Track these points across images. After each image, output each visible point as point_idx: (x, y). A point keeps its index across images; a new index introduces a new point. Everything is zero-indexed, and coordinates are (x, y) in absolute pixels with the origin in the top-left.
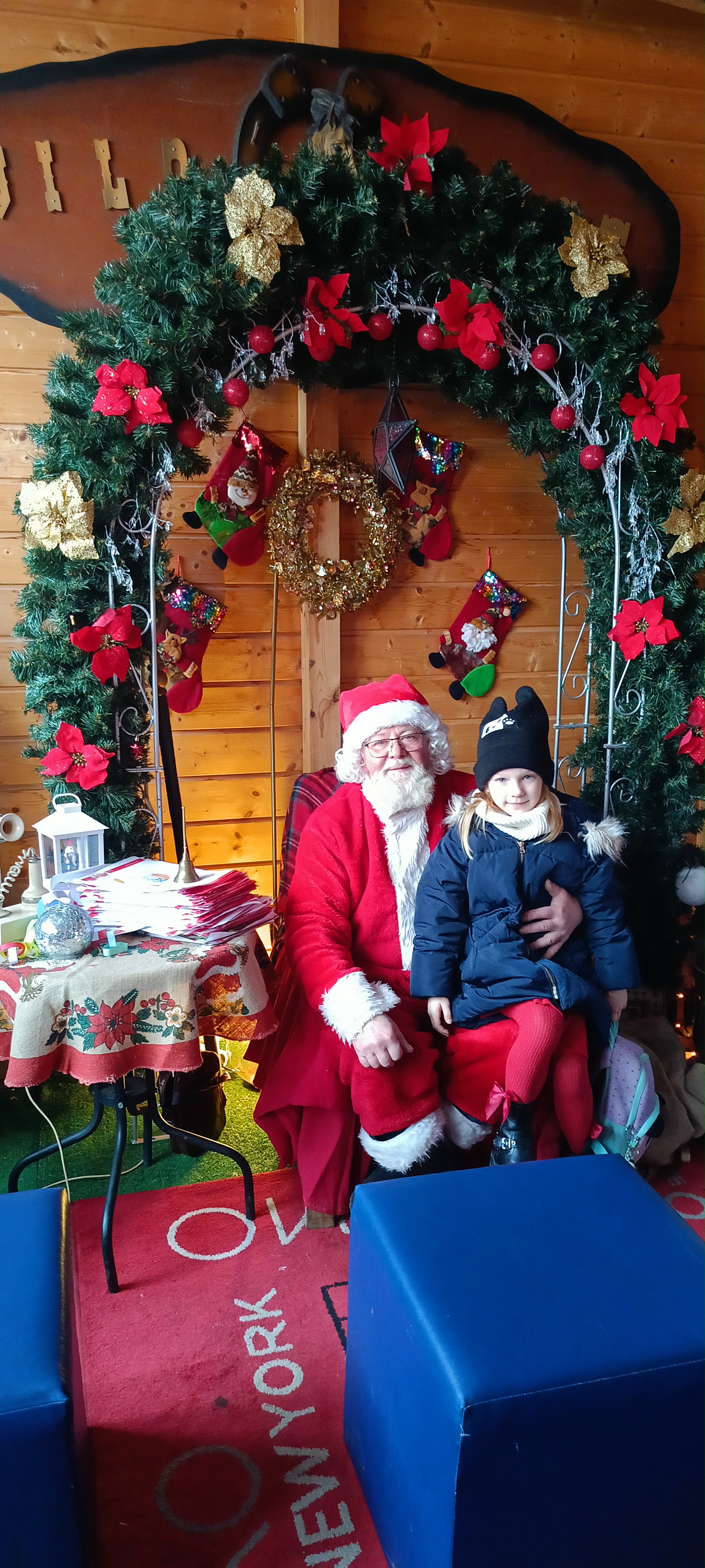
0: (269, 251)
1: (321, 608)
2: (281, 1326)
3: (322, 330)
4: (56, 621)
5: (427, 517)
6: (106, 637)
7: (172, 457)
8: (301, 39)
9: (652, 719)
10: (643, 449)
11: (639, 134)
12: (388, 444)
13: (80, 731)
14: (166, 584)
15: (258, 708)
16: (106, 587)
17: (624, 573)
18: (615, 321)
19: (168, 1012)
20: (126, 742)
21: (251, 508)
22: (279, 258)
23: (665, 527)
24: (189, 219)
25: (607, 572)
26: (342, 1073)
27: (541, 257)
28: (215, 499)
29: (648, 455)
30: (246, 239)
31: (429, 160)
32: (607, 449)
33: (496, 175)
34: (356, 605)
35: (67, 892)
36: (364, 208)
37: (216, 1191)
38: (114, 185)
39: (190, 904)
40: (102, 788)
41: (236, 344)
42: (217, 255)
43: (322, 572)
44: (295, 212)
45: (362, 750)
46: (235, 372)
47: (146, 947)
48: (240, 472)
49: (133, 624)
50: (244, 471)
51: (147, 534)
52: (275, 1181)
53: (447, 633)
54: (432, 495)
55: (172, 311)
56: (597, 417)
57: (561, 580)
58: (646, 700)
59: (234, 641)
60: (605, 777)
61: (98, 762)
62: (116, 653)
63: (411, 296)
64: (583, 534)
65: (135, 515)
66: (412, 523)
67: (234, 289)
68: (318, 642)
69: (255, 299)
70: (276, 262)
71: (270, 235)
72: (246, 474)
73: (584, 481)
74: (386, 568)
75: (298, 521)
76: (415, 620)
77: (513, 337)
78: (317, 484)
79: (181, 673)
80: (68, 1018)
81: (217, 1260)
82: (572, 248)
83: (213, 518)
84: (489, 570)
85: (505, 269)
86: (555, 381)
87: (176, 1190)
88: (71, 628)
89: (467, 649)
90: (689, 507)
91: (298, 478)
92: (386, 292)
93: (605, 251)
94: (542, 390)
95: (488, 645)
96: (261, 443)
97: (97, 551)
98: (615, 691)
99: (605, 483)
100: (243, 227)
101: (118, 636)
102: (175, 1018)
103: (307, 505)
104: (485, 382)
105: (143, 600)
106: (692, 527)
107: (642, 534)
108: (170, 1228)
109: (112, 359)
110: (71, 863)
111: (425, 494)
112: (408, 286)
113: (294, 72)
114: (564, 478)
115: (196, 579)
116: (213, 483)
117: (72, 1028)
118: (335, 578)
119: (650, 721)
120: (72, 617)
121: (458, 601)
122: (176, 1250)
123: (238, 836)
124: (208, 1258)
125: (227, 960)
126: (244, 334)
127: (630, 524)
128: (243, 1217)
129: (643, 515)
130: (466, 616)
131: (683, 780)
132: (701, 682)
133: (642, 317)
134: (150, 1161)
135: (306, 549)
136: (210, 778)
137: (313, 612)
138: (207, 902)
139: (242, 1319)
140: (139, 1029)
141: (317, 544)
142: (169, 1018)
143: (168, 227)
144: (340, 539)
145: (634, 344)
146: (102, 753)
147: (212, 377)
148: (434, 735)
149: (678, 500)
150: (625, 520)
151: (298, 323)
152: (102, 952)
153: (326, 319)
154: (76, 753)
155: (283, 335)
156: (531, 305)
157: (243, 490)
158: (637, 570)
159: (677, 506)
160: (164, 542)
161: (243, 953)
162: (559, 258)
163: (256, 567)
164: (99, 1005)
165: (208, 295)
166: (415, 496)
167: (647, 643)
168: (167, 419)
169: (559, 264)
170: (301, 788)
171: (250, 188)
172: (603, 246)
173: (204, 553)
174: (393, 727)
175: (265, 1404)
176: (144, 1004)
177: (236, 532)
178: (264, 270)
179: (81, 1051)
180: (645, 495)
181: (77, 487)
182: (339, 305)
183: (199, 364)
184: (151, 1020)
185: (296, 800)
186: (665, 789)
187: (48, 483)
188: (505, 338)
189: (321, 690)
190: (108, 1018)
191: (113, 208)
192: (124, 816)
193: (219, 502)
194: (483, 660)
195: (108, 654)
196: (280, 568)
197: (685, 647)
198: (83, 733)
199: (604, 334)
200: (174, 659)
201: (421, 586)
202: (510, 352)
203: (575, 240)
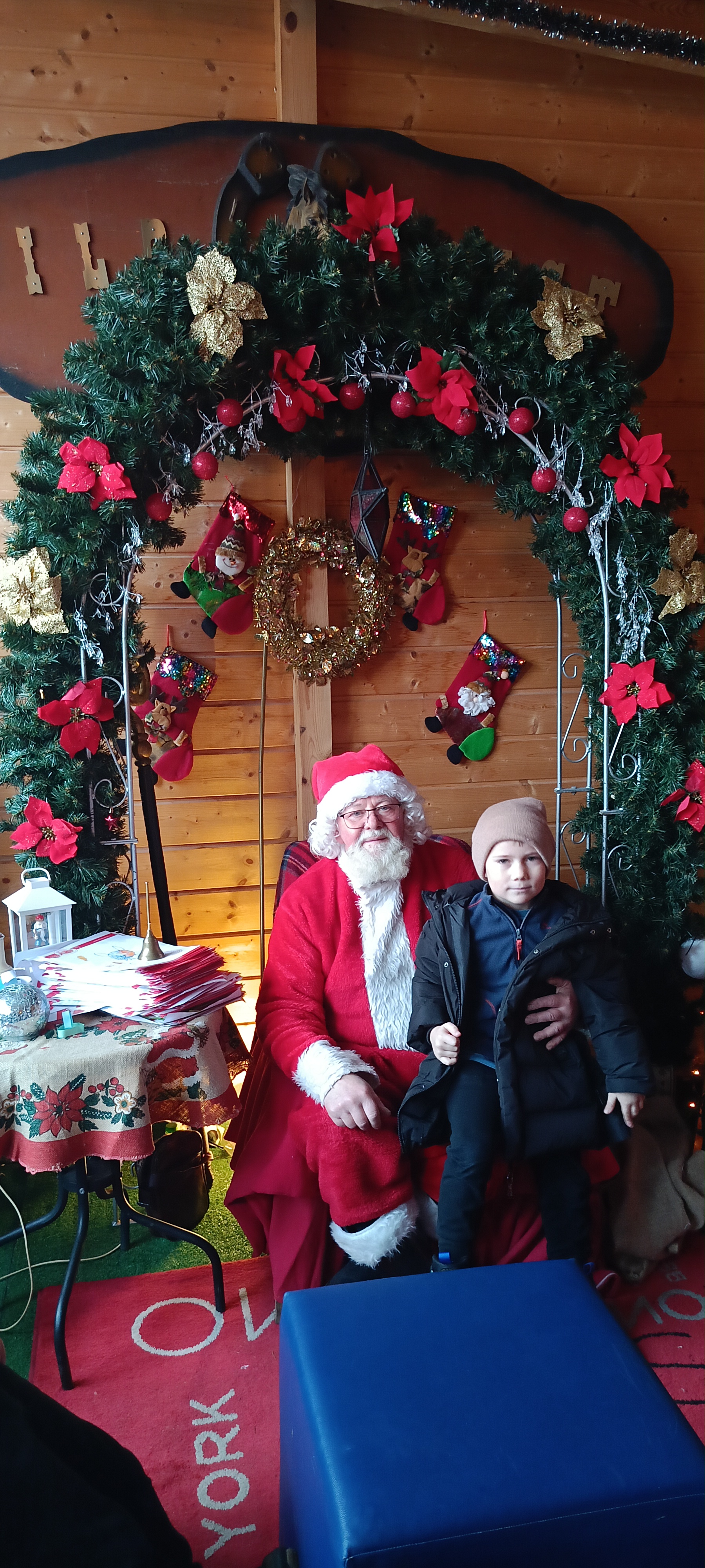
0: (231, 326)
1: (310, 675)
2: (234, 1431)
3: (288, 401)
4: (26, 695)
5: (419, 581)
6: (76, 710)
7: (140, 532)
8: (280, 119)
9: (648, 784)
10: (629, 510)
11: (630, 193)
12: (361, 513)
13: (48, 805)
14: (140, 656)
15: (251, 775)
16: (79, 660)
17: (616, 635)
18: (590, 382)
19: (117, 1098)
20: (101, 814)
21: (239, 577)
22: (241, 333)
23: (654, 587)
24: (152, 298)
25: (600, 634)
26: (309, 1160)
27: (513, 322)
28: (203, 568)
29: (635, 516)
30: (208, 315)
31: (394, 230)
32: (590, 512)
33: (467, 243)
34: (347, 672)
35: (31, 970)
36: (328, 280)
37: (190, 1279)
38: (95, 266)
39: (147, 983)
40: (75, 862)
41: (204, 418)
42: (179, 332)
43: (308, 640)
44: (257, 287)
45: (337, 820)
46: (204, 446)
47: (103, 1028)
48: (228, 542)
49: (106, 696)
50: (231, 540)
51: (117, 607)
52: (252, 1269)
53: (443, 697)
54: (424, 560)
55: (136, 388)
56: (579, 479)
57: (557, 642)
58: (642, 765)
59: (225, 709)
60: (602, 845)
61: (66, 837)
62: (86, 726)
63: (382, 365)
64: (573, 596)
65: (106, 589)
66: (404, 588)
67: (196, 365)
68: (308, 708)
69: (217, 374)
70: (239, 337)
71: (232, 310)
72: (233, 544)
73: (571, 543)
74: (377, 633)
75: (284, 589)
76: (410, 684)
77: (489, 402)
78: (303, 552)
79: (171, 741)
80: (16, 1102)
81: (179, 1356)
82: (545, 311)
83: (201, 588)
84: (486, 633)
85: (478, 334)
86: (534, 443)
87: (149, 1277)
88: (41, 702)
89: (464, 713)
90: (680, 567)
91: (283, 547)
92: (356, 362)
93: (580, 313)
94: (523, 454)
95: (486, 709)
96: (249, 513)
97: (67, 625)
98: (610, 755)
99: (591, 545)
100: (205, 304)
101: (88, 709)
102: (124, 1104)
103: (292, 573)
104: (465, 447)
105: (117, 672)
106: (683, 587)
107: (630, 596)
108: (137, 1319)
109: (78, 438)
110: (39, 938)
111: (416, 558)
112: (380, 355)
113: (271, 149)
114: (553, 540)
115: (185, 648)
116: (200, 553)
117: (19, 1113)
118: (324, 645)
119: (646, 787)
120: (41, 691)
121: (454, 665)
122: (138, 1344)
123: (232, 904)
124: (170, 1353)
125: (183, 1042)
126: (213, 408)
127: (618, 585)
128: (212, 1309)
129: (633, 576)
130: (463, 680)
131: (682, 848)
132: (699, 746)
133: (620, 377)
134: (128, 1245)
135: (295, 617)
136: (203, 846)
137: (301, 679)
138: (165, 981)
139: (195, 1422)
140: (88, 1115)
141: (306, 613)
142: (118, 1104)
143: (133, 306)
144: (329, 605)
145: (613, 406)
146: (70, 827)
147: (182, 452)
148: (409, 806)
149: (668, 560)
150: (613, 582)
151: (267, 396)
152: (57, 1033)
153: (296, 390)
154: (46, 828)
155: (252, 408)
156: (506, 369)
157: (230, 559)
158: (627, 633)
159: (667, 566)
160: (136, 614)
161: (202, 1035)
162: (532, 322)
163: (246, 635)
164: (45, 1090)
165: (168, 371)
166: (406, 561)
167: (638, 706)
168: (131, 494)
169: (532, 327)
170: (290, 857)
171: (211, 265)
172: (577, 309)
173: (194, 622)
174: (369, 797)
175: (205, 1519)
176: (91, 1089)
177: (225, 600)
178: (226, 345)
179: (28, 1137)
180: (632, 556)
181: (44, 563)
182: (306, 378)
183: (168, 438)
184: (100, 1106)
185: (285, 868)
186: (665, 857)
187: (17, 559)
188: (481, 403)
189: (313, 756)
190: (53, 1105)
191: (93, 288)
192: (96, 890)
193: (207, 572)
194: (482, 723)
195: (77, 727)
196: (266, 636)
197: (679, 710)
198: (53, 807)
199: (581, 396)
200: (163, 727)
201: (416, 650)
202: (486, 417)
203: (548, 303)
